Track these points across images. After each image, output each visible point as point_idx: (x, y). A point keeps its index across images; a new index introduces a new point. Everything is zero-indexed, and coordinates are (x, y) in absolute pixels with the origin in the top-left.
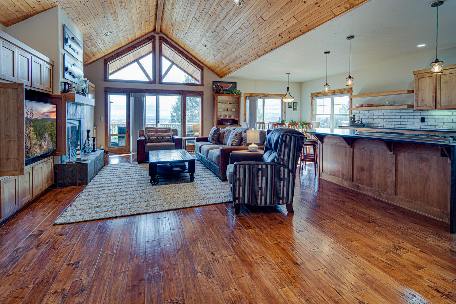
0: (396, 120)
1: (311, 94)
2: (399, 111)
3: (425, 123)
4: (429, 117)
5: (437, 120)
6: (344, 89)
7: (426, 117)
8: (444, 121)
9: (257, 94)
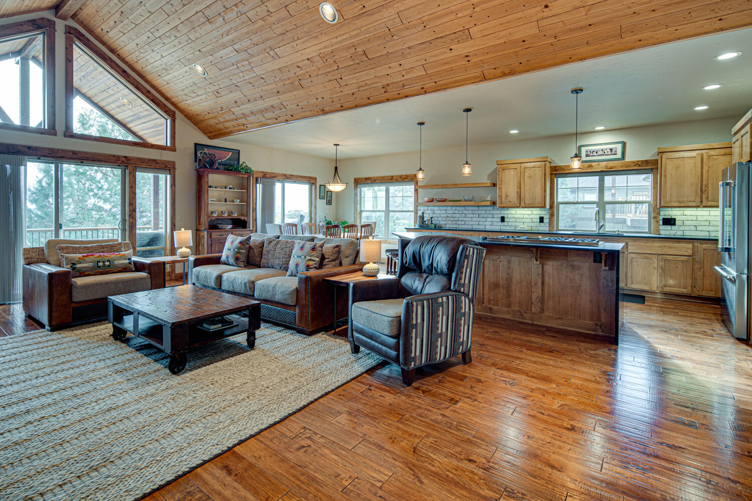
0: (474, 219)
1: (355, 179)
2: (477, 208)
3: (505, 223)
4: (510, 216)
5: (517, 220)
6: (407, 176)
7: (506, 216)
8: (524, 220)
9: (274, 173)
